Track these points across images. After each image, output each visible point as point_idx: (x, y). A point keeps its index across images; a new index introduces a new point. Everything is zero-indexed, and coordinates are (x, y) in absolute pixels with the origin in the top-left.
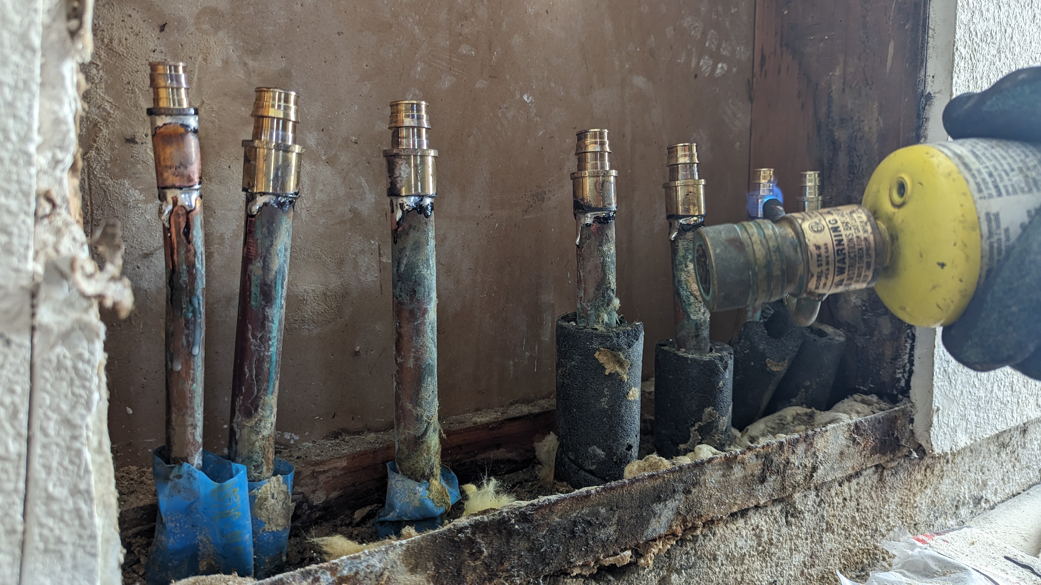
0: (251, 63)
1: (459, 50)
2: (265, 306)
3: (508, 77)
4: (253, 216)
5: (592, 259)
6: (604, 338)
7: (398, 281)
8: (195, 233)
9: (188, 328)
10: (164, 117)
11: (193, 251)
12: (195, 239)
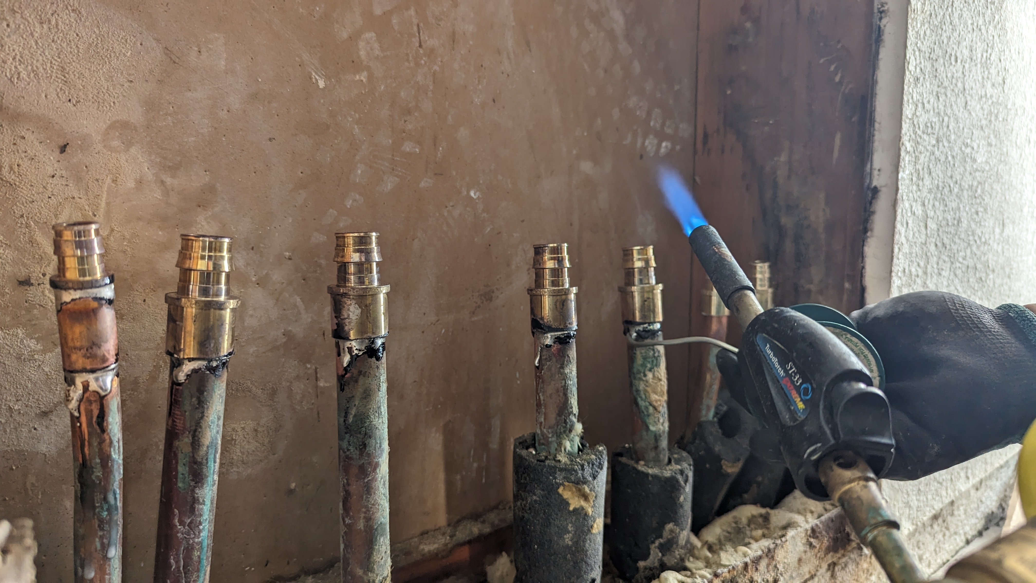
0: (169, 180)
1: (403, 148)
2: (195, 487)
3: (454, 173)
4: (180, 384)
5: (553, 383)
6: (568, 471)
7: (346, 433)
8: (110, 419)
9: (102, 529)
10: (72, 291)
11: (108, 441)
12: (110, 427)
